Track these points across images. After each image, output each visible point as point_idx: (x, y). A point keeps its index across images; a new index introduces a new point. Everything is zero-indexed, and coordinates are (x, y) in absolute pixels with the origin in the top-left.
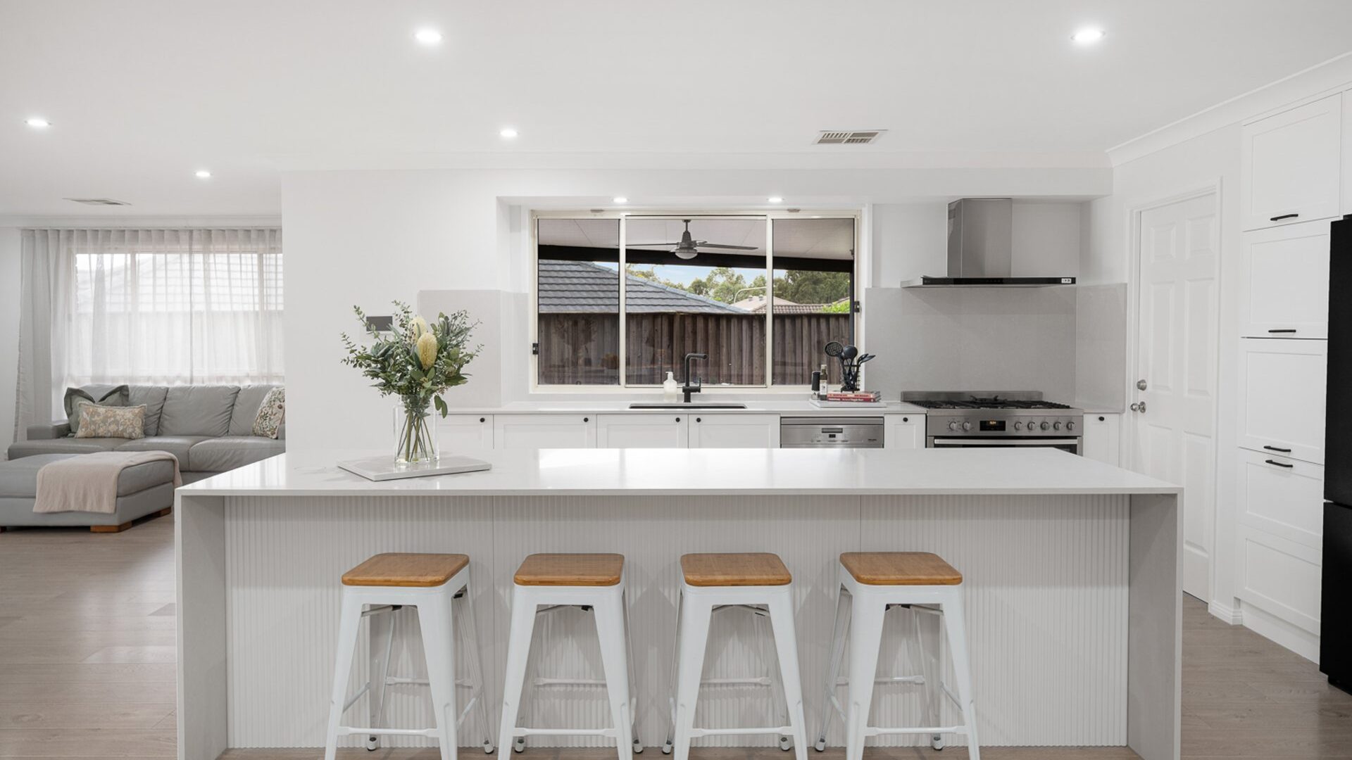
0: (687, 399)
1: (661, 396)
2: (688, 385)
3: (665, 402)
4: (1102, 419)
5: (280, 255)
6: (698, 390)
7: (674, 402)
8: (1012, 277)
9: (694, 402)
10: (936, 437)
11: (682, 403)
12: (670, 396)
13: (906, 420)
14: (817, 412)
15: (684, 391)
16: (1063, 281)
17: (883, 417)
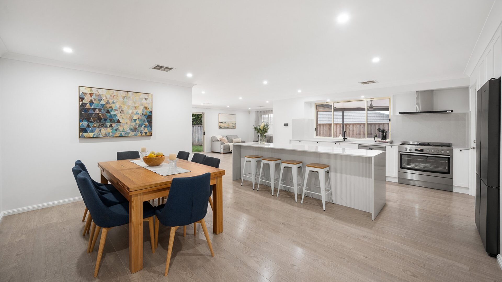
0: (344, 140)
1: (339, 139)
2: (344, 137)
3: (339, 141)
4: (461, 151)
5: (273, 115)
6: (347, 138)
7: (341, 141)
8: (434, 111)
9: (346, 141)
10: (400, 152)
11: (343, 141)
12: (341, 140)
13: (392, 147)
14: (370, 144)
15: (343, 138)
16: (448, 111)
17: (385, 146)
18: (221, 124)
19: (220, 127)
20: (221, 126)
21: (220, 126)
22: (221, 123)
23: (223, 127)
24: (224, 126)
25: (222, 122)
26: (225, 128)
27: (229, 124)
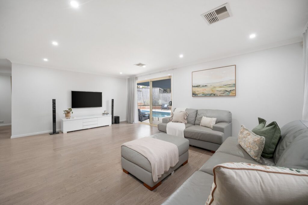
18: (197, 90)
19: (194, 95)
20: (197, 93)
21: (193, 92)
22: (196, 88)
23: (200, 95)
24: (203, 93)
25: (197, 86)
26: (205, 95)
27: (215, 87)
